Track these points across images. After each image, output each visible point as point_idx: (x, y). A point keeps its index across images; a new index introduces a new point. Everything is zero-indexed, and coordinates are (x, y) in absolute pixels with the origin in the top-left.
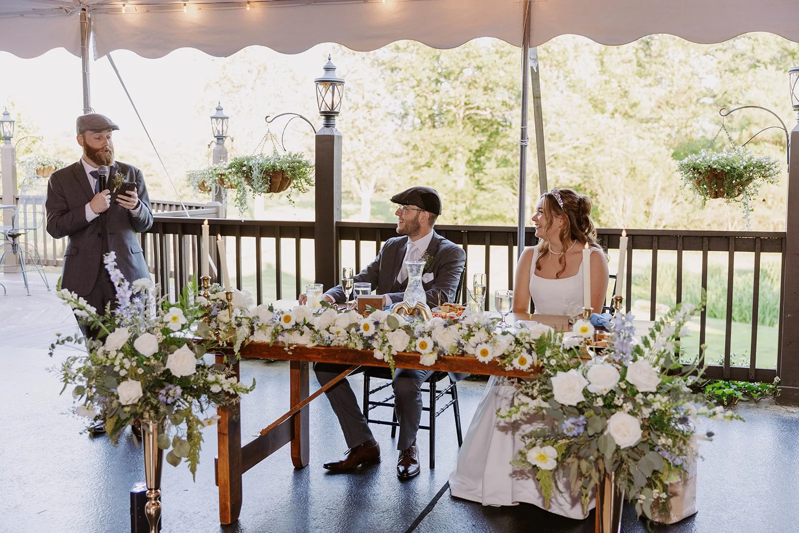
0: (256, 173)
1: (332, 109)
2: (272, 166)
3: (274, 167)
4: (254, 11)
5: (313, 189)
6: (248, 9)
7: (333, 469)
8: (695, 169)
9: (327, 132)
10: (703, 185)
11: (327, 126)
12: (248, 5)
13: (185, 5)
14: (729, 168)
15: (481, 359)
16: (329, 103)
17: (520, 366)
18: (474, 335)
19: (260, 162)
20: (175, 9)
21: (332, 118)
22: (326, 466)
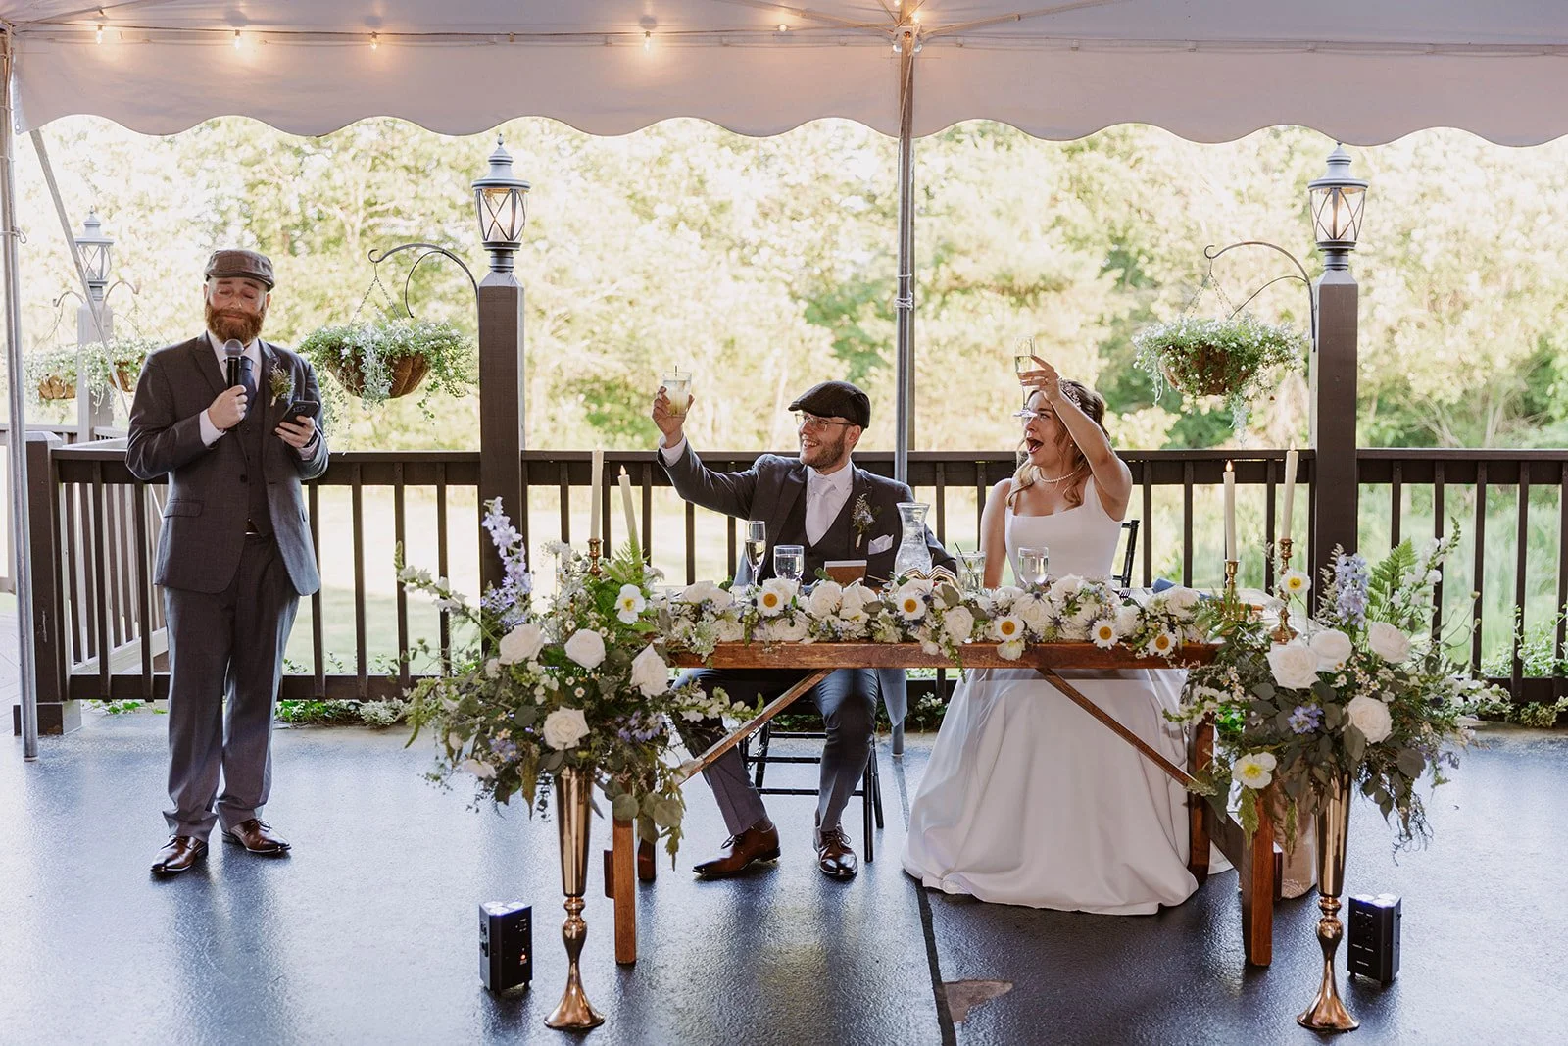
0: (370, 360)
1: (511, 239)
2: (401, 346)
3: (403, 347)
4: (379, 51)
5: (475, 390)
6: (375, 47)
7: (709, 873)
8: (1178, 348)
9: (501, 281)
10: (1193, 374)
11: (500, 269)
12: (374, 40)
13: (238, 33)
14: (1235, 345)
15: (1101, 643)
16: (506, 225)
17: (1157, 650)
18: (1079, 609)
19: (377, 338)
20: (214, 39)
21: (509, 254)
22: (698, 869)
